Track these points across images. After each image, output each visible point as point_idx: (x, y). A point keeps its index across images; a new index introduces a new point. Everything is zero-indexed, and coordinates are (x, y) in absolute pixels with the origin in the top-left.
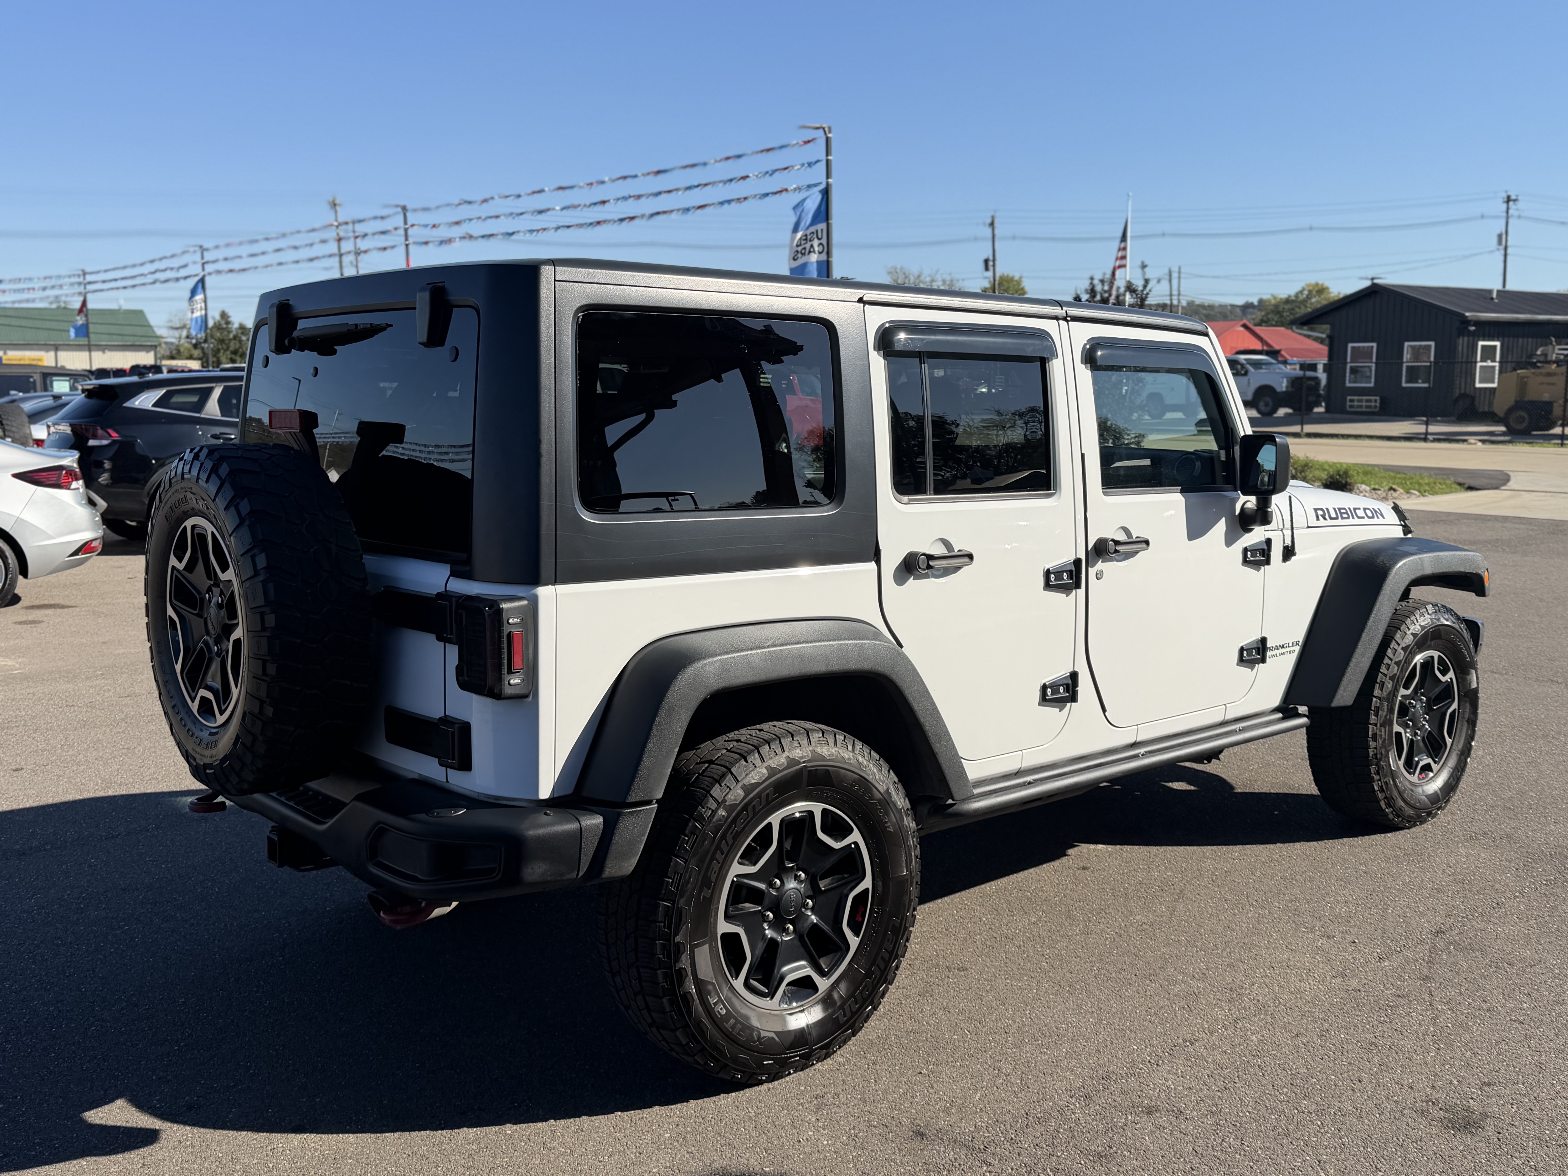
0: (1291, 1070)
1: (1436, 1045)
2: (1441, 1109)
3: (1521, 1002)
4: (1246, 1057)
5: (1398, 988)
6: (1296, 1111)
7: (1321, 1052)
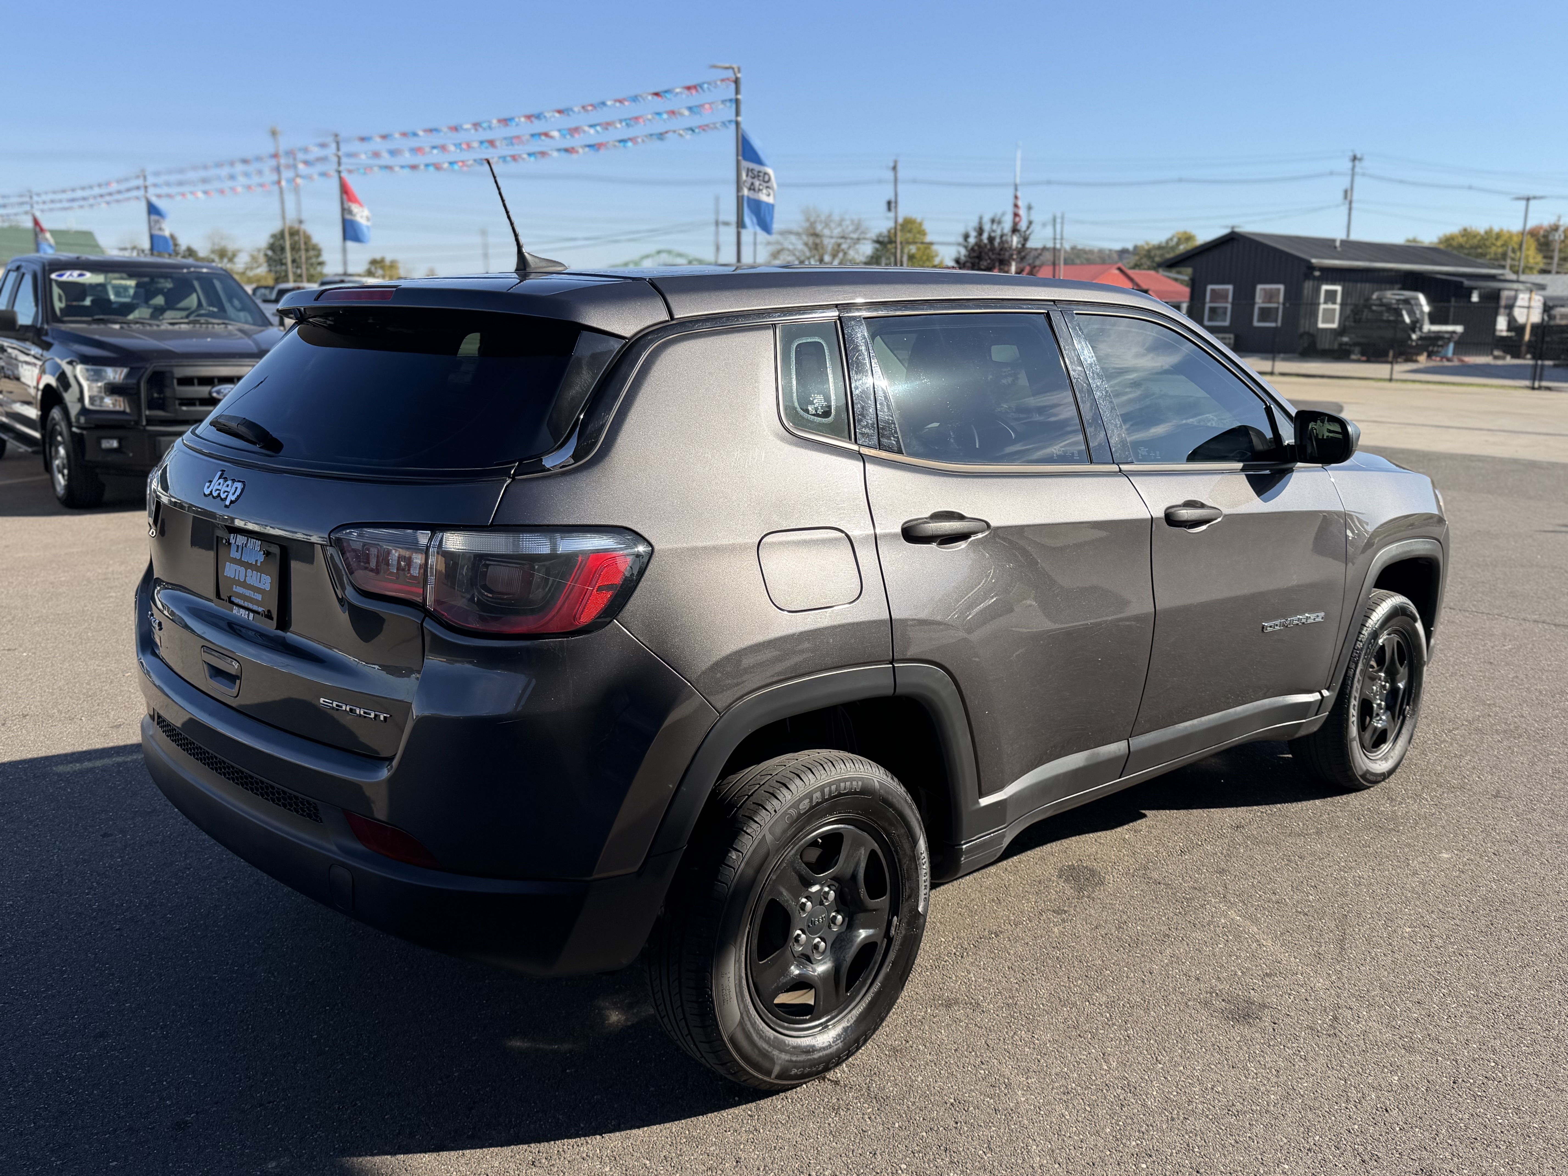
0: (1087, 962)
1: (1225, 937)
2: (1223, 1000)
3: (1308, 894)
4: (1046, 948)
5: (1196, 881)
6: (1087, 1003)
7: (1118, 944)
